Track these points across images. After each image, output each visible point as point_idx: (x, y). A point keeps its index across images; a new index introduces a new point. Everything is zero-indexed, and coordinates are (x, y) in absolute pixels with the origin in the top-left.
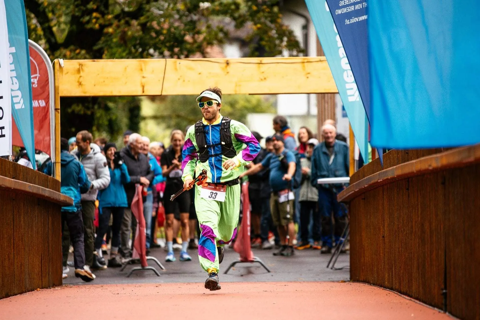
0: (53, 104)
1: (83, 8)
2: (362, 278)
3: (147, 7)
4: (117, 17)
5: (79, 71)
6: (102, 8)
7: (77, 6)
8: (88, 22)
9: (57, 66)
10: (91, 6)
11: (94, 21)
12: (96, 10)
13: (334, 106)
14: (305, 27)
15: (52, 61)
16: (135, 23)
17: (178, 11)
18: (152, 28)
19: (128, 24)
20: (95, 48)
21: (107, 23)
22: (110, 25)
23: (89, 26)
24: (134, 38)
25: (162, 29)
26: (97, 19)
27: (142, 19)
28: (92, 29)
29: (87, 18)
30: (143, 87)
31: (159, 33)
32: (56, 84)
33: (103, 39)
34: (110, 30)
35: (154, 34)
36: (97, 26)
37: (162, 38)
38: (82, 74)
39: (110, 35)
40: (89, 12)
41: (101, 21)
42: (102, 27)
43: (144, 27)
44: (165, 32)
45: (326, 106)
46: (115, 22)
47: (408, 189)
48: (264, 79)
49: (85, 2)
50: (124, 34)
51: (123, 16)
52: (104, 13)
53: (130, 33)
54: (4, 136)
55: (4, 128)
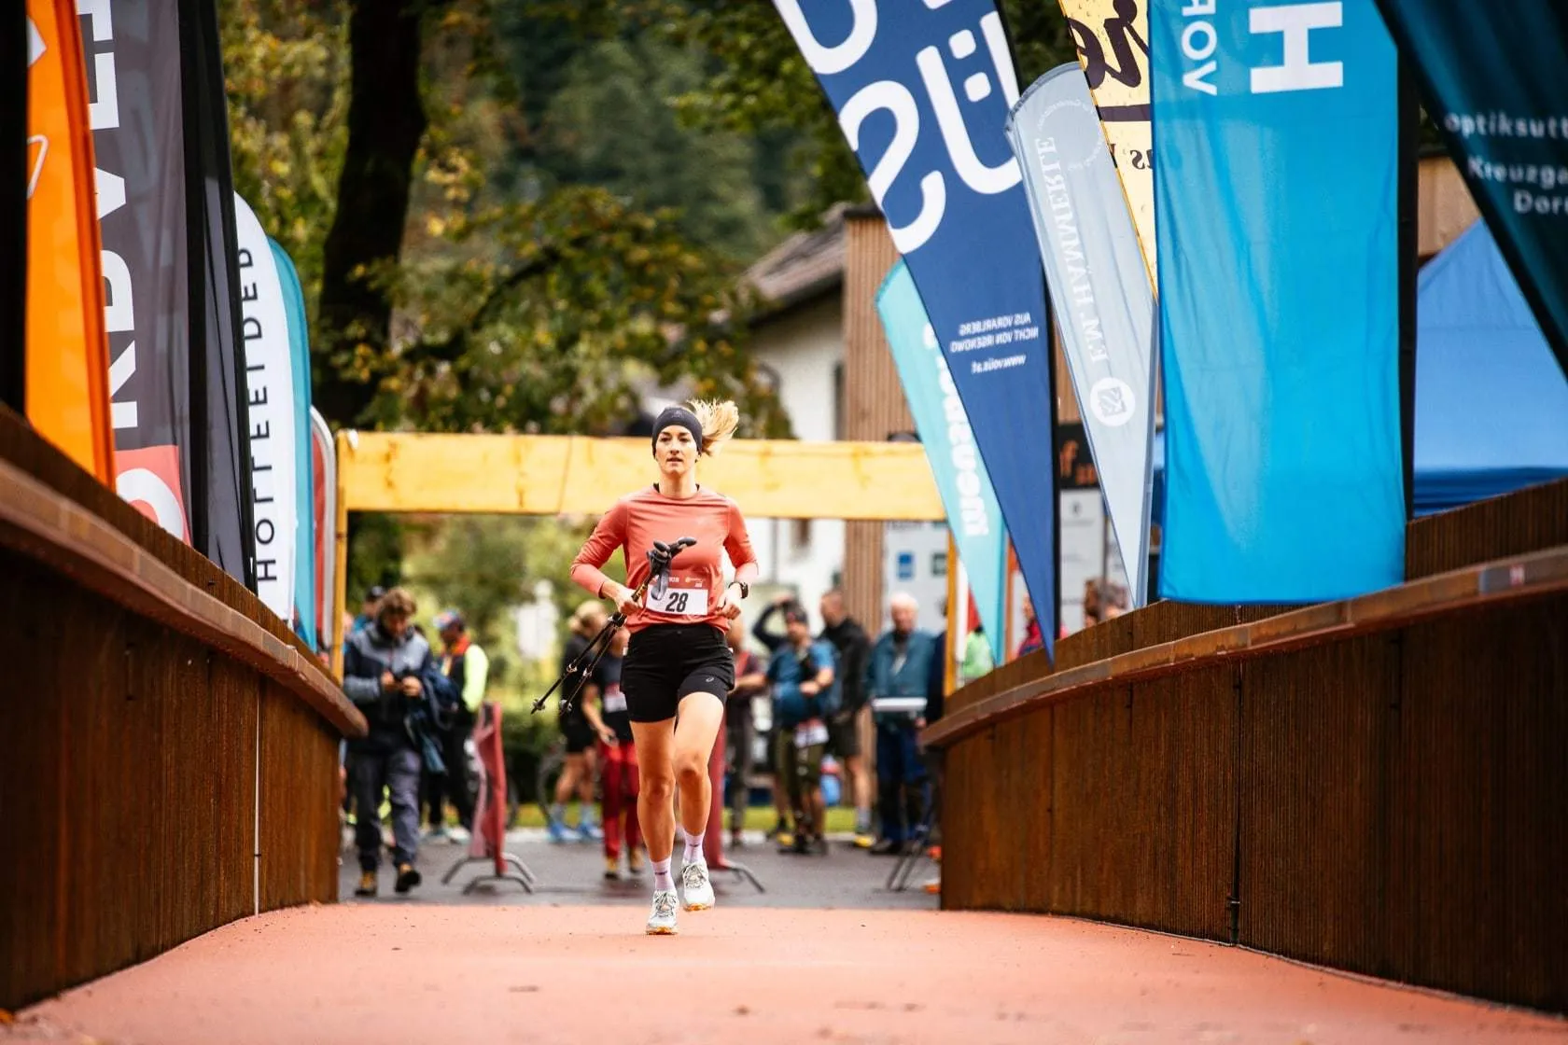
0: (333, 525)
1: (336, 335)
2: (978, 901)
3: (475, 338)
4: (410, 356)
5: (388, 458)
6: (377, 337)
7: (324, 330)
8: (347, 365)
9: (343, 447)
10: (355, 330)
11: (358, 363)
12: (367, 340)
13: (880, 554)
15: (333, 433)
16: (444, 368)
17: (537, 347)
18: (480, 382)
19: (430, 371)
21: (385, 367)
22: (393, 372)
23: (347, 375)
24: (443, 401)
25: (503, 383)
26: (365, 360)
27: (463, 363)
28: (354, 385)
29: (342, 358)
30: (521, 494)
31: (495, 392)
32: (341, 484)
33: (379, 400)
34: (394, 383)
35: (485, 395)
36: (364, 375)
37: (501, 401)
38: (395, 463)
39: (391, 395)
40: (350, 345)
41: (374, 363)
42: (376, 376)
43: (464, 379)
44: (508, 390)
45: (865, 554)
46: (404, 368)
47: (1130, 707)
48: (773, 487)
49: (341, 323)
50: (423, 392)
51: (421, 354)
52: (380, 348)
53: (434, 390)
54: (274, 578)
55: (273, 562)
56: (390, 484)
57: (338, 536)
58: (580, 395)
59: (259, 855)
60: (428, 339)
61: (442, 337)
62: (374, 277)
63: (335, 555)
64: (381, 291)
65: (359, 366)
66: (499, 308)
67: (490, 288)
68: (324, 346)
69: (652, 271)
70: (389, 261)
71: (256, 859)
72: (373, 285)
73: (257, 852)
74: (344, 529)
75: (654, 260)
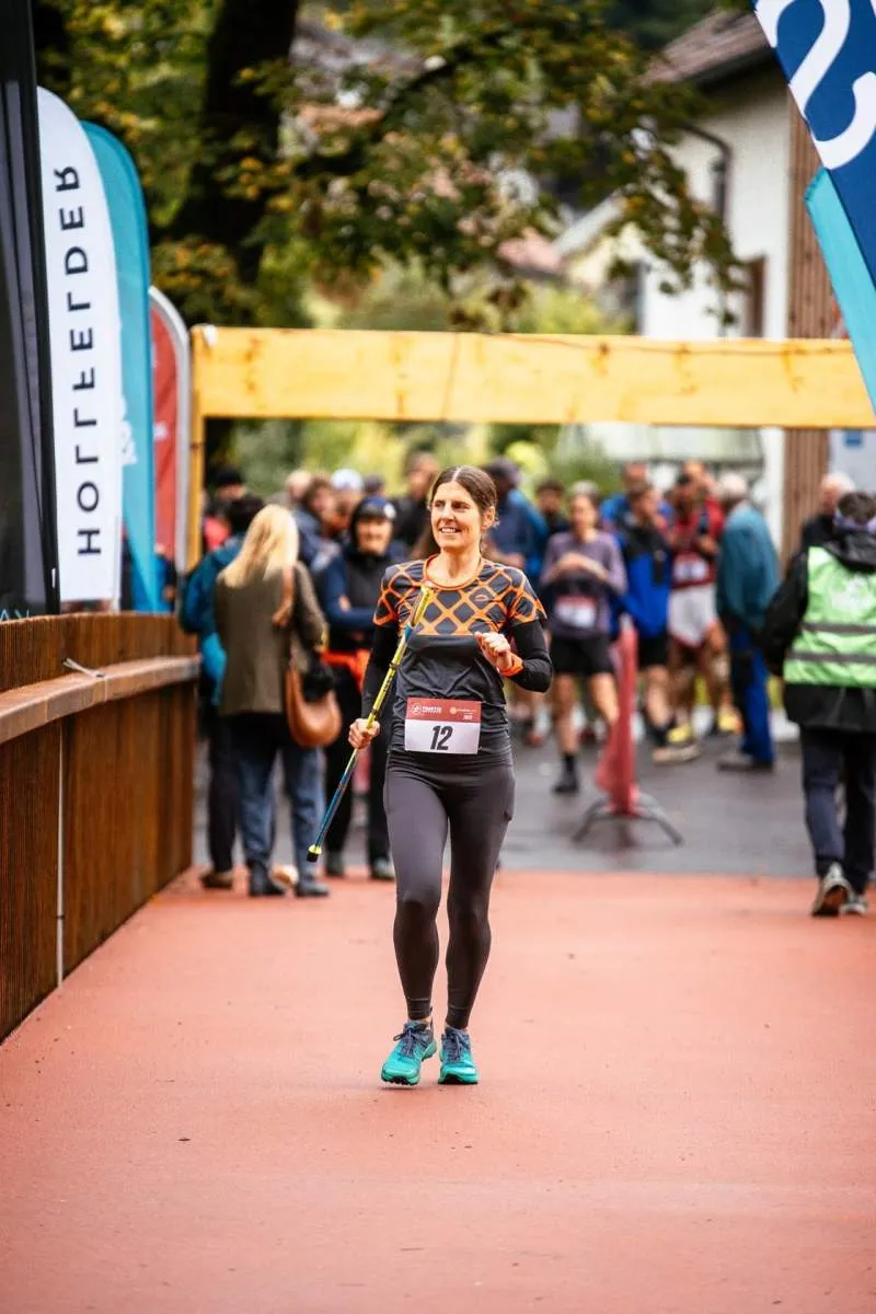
0: (188, 434)
1: (219, 147)
4: (302, 172)
5: (249, 357)
7: (207, 141)
8: (233, 181)
9: (199, 344)
10: (242, 141)
11: (244, 178)
12: (253, 153)
14: (722, 169)
15: (188, 329)
16: (339, 185)
17: (445, 157)
18: (381, 200)
19: (324, 187)
20: (249, 241)
21: (276, 184)
22: (282, 190)
23: (233, 192)
24: (339, 222)
25: (407, 201)
26: (253, 173)
27: (361, 178)
28: (240, 202)
29: (226, 173)
30: (401, 399)
31: (397, 209)
32: (196, 386)
33: (266, 222)
34: (284, 202)
35: (386, 214)
36: (251, 192)
37: (404, 221)
38: (258, 363)
39: (282, 215)
40: (236, 157)
41: (263, 179)
42: (267, 193)
43: (366, 200)
44: (413, 208)
46: (297, 184)
48: (691, 390)
49: (226, 134)
50: (316, 212)
51: (316, 167)
52: (269, 161)
53: (328, 207)
54: (98, 551)
55: (97, 532)
56: (251, 387)
57: (193, 446)
58: (492, 213)
59: (63, 917)
60: (326, 151)
61: (339, 147)
62: (260, 82)
63: (189, 467)
64: (270, 96)
65: (246, 182)
66: (402, 113)
67: (390, 93)
68: (209, 160)
69: (575, 71)
70: (279, 63)
71: (60, 923)
72: (261, 90)
73: (60, 912)
74: (199, 438)
75: (577, 61)
